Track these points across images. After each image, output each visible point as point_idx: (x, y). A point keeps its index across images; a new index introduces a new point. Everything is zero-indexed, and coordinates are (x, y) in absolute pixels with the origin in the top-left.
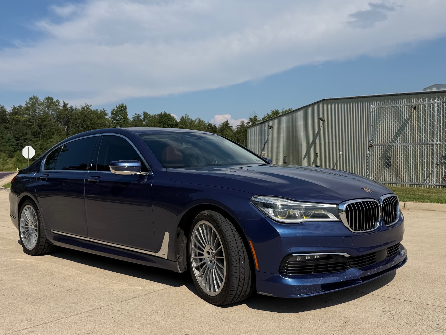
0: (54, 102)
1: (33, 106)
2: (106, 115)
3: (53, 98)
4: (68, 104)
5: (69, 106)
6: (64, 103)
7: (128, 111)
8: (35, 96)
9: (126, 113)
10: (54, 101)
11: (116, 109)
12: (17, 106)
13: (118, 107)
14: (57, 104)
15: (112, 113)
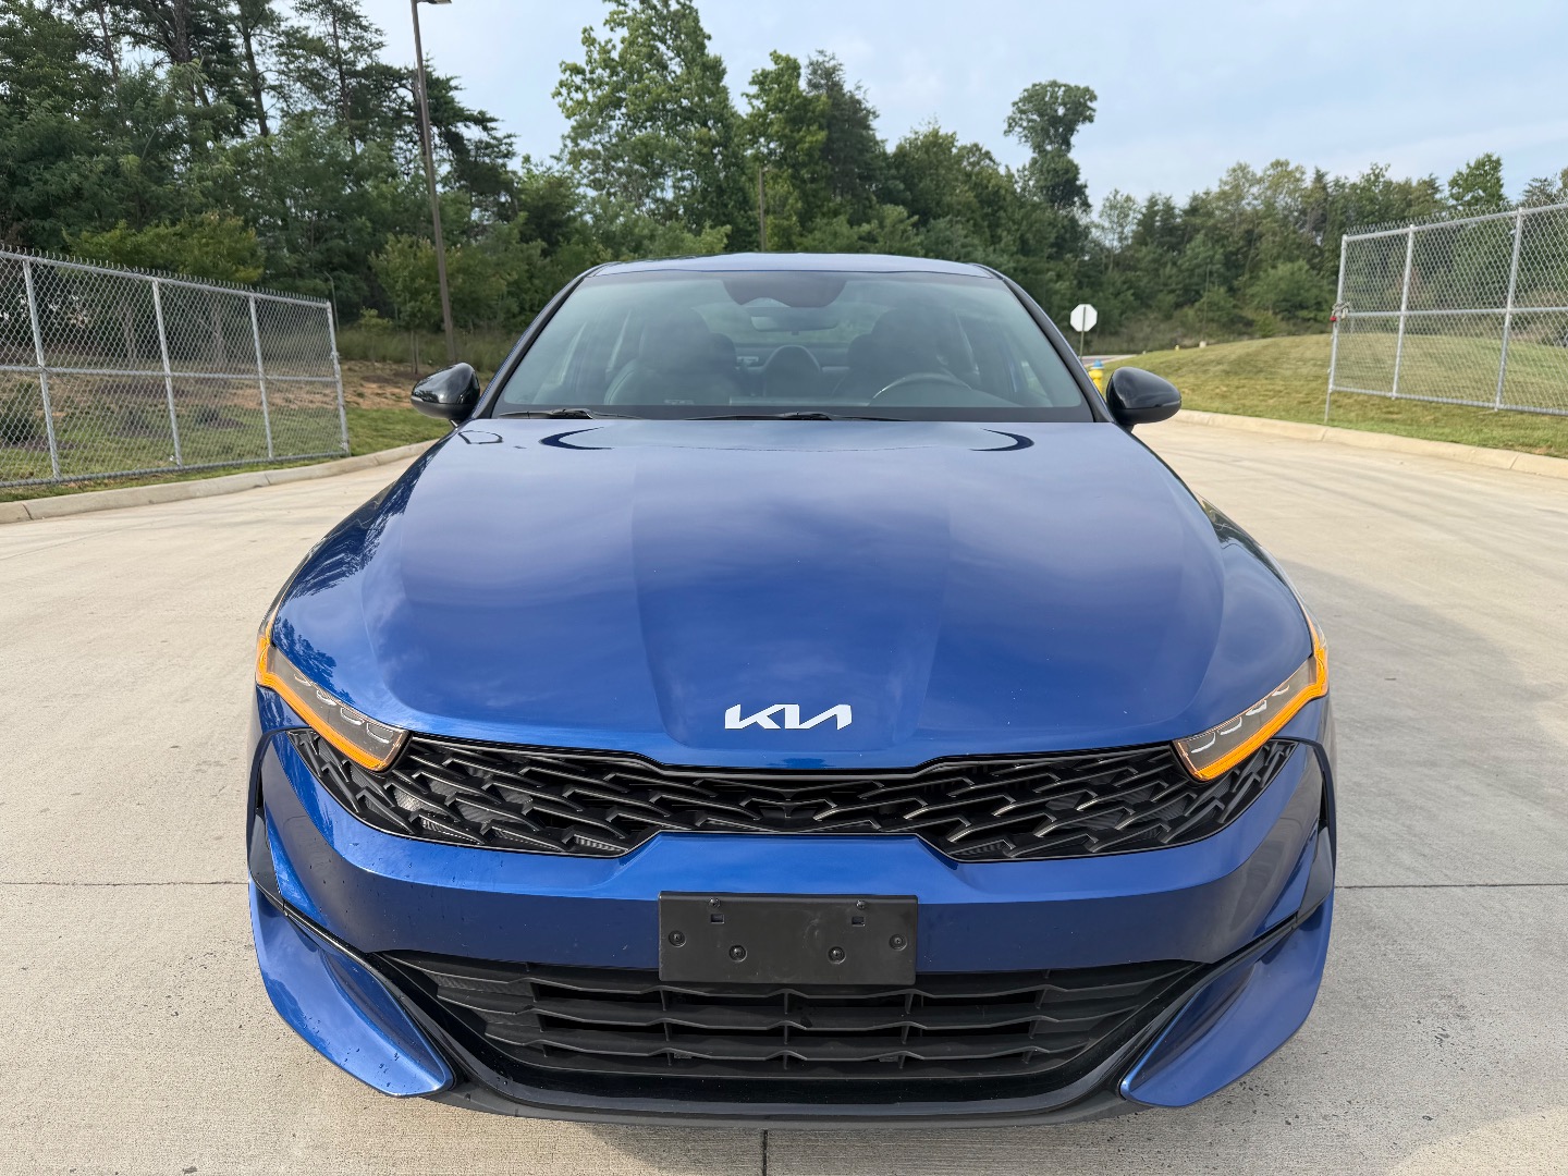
0: (1291, 172)
1: (1236, 187)
2: (1436, 190)
3: (1289, 160)
4: (1327, 174)
5: (1330, 178)
6: (1318, 171)
7: (1504, 174)
8: (1242, 162)
9: (1498, 180)
10: (1290, 168)
11: (1465, 171)
12: (1200, 192)
13: (1472, 165)
14: (1298, 175)
15: (1454, 183)
